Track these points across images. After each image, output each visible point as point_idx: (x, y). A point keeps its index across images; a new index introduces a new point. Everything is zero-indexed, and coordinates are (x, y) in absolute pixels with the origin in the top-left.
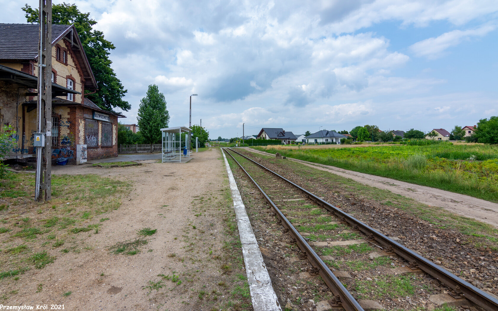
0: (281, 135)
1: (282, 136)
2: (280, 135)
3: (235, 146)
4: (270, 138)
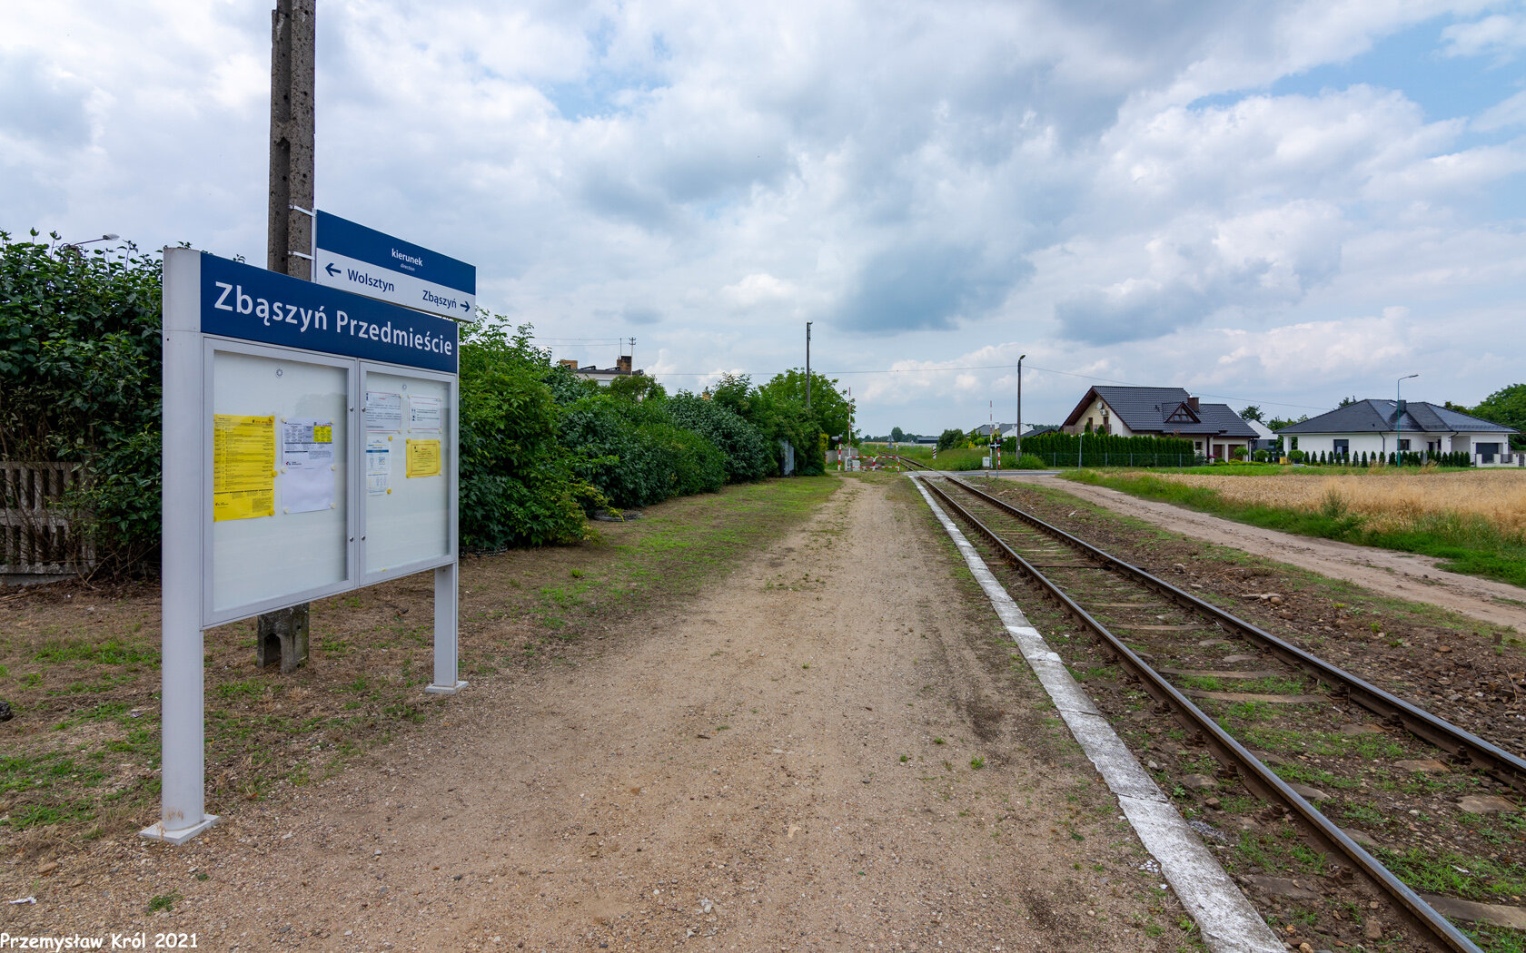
0: (1184, 418)
1: (1188, 423)
2: (1177, 418)
3: (980, 467)
4: (1133, 431)
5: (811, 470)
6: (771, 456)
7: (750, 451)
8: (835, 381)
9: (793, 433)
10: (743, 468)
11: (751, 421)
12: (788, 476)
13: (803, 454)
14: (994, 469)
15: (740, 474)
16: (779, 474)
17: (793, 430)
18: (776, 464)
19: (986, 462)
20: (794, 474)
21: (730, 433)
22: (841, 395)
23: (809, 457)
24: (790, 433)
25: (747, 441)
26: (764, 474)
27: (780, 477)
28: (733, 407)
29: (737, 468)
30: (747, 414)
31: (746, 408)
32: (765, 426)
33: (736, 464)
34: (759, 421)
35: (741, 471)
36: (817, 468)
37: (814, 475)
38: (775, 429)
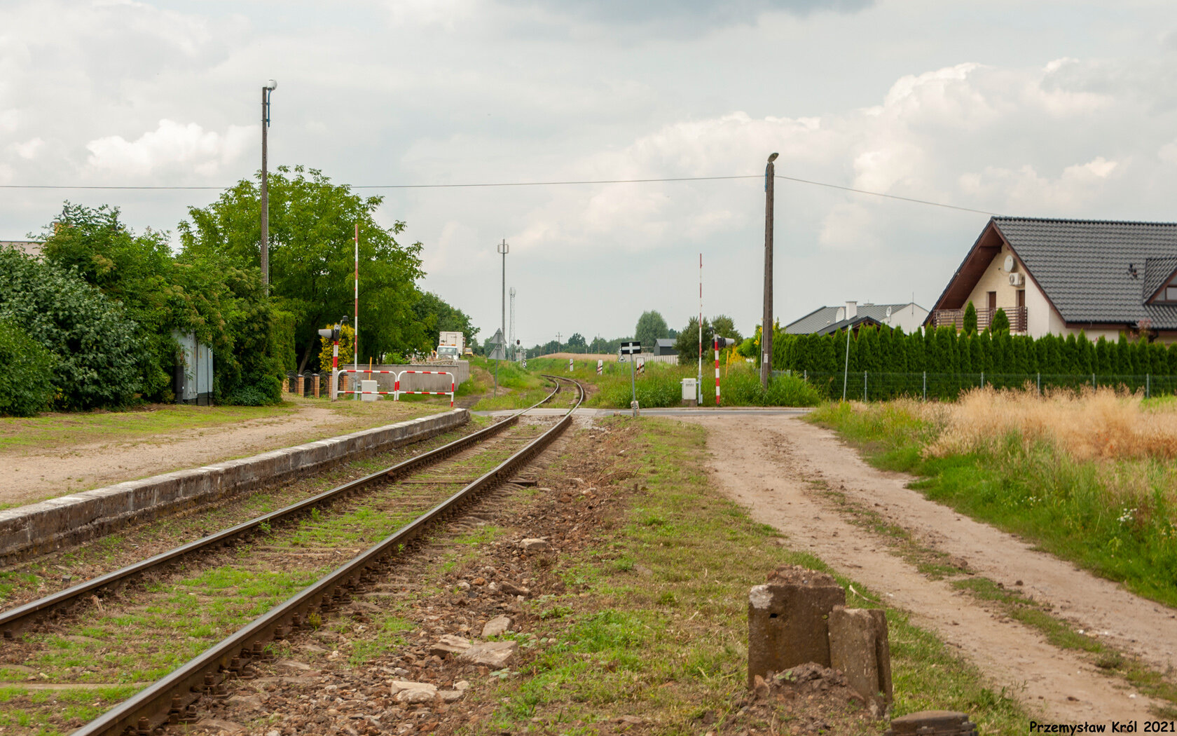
2: (1173, 294)
3: (676, 400)
4: (1070, 324)
5: (250, 393)
6: (155, 363)
7: (107, 352)
8: (375, 201)
9: (201, 319)
10: (95, 382)
11: (114, 295)
12: (196, 402)
13: (232, 361)
14: (706, 404)
15: (88, 395)
16: (171, 397)
17: (201, 314)
18: (166, 378)
19: (690, 389)
20: (210, 400)
21: (70, 316)
22: (392, 235)
23: (249, 368)
24: (195, 318)
25: (101, 332)
26: (138, 396)
27: (173, 402)
28: (81, 269)
29: (82, 383)
30: (109, 283)
31: (106, 270)
32: (145, 305)
33: (79, 374)
34: (132, 296)
35: (91, 389)
36: (265, 391)
37: (257, 404)
38: (163, 311)
